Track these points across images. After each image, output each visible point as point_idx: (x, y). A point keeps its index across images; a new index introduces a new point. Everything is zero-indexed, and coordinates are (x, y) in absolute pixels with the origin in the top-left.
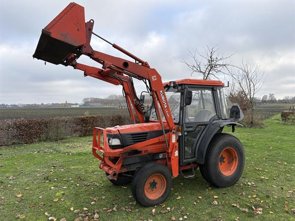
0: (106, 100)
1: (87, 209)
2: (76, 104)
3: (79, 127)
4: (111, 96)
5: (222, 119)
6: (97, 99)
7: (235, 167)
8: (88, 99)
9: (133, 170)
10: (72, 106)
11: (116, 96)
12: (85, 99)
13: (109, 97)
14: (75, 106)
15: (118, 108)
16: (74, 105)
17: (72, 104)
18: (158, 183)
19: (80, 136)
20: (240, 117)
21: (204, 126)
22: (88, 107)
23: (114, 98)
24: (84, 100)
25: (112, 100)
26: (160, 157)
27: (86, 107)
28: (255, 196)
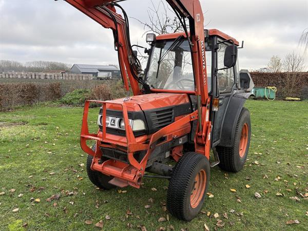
5: (239, 89)
15: (4, 76)
18: (197, 182)
20: (249, 87)
21: (228, 98)
26: (180, 142)
28: (279, 178)
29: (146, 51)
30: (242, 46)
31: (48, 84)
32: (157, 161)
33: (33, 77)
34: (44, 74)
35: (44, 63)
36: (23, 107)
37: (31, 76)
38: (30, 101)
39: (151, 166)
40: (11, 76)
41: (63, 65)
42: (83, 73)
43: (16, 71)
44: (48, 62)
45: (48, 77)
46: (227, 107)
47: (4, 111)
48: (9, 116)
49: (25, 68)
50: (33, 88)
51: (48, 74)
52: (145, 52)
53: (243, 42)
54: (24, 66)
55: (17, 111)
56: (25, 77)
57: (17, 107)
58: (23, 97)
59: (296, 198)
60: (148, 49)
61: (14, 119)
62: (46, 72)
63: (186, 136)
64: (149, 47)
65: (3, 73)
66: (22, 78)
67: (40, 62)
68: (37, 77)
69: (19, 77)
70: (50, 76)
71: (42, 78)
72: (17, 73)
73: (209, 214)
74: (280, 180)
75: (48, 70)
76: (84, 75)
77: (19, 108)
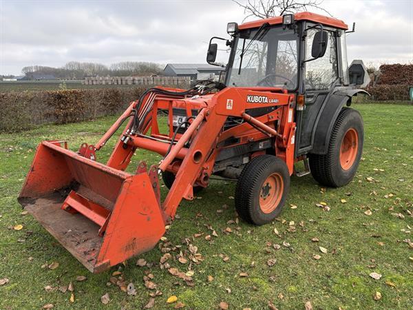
0: (63, 70)
1: (165, 238)
2: (12, 77)
3: (52, 110)
4: (70, 64)
5: (345, 86)
6: (45, 68)
7: (352, 157)
8: (32, 68)
9: (222, 169)
10: (4, 80)
11: (79, 65)
12: (25, 69)
13: (67, 65)
14: (9, 80)
15: (87, 83)
16: (7, 77)
17: (4, 77)
18: (272, 187)
19: (56, 124)
20: (363, 83)
21: (324, 96)
22: (34, 81)
23: (76, 68)
24: (23, 70)
25: (73, 71)
26: (260, 147)
27: (29, 81)
28: (391, 195)
29: (228, 43)
30: (353, 29)
31: (132, 89)
32: (231, 166)
33: (120, 82)
34: (132, 78)
35: (132, 64)
36: (106, 116)
37: (117, 81)
38: (112, 109)
39: (224, 171)
40: (95, 83)
41: (154, 65)
42: (178, 75)
43: (100, 76)
44: (137, 63)
45: (137, 82)
46: (323, 107)
47: (87, 121)
48: (91, 126)
49: (110, 71)
50: (116, 94)
51: (136, 78)
52: (227, 45)
53: (354, 24)
54: (109, 69)
55: (99, 121)
56: (110, 83)
57: (99, 116)
58: (105, 105)
59: (400, 215)
60: (230, 41)
61: (96, 129)
62: (135, 75)
63: (268, 141)
64: (231, 39)
65: (86, 78)
66: (107, 84)
67: (128, 63)
68: (124, 83)
69: (104, 83)
70: (139, 80)
71: (130, 83)
72: (101, 78)
73: (284, 221)
74: (391, 198)
75: (136, 73)
76: (180, 78)
77: (101, 117)
